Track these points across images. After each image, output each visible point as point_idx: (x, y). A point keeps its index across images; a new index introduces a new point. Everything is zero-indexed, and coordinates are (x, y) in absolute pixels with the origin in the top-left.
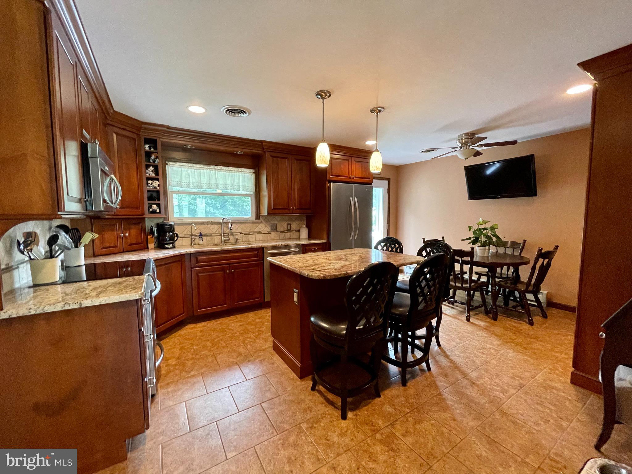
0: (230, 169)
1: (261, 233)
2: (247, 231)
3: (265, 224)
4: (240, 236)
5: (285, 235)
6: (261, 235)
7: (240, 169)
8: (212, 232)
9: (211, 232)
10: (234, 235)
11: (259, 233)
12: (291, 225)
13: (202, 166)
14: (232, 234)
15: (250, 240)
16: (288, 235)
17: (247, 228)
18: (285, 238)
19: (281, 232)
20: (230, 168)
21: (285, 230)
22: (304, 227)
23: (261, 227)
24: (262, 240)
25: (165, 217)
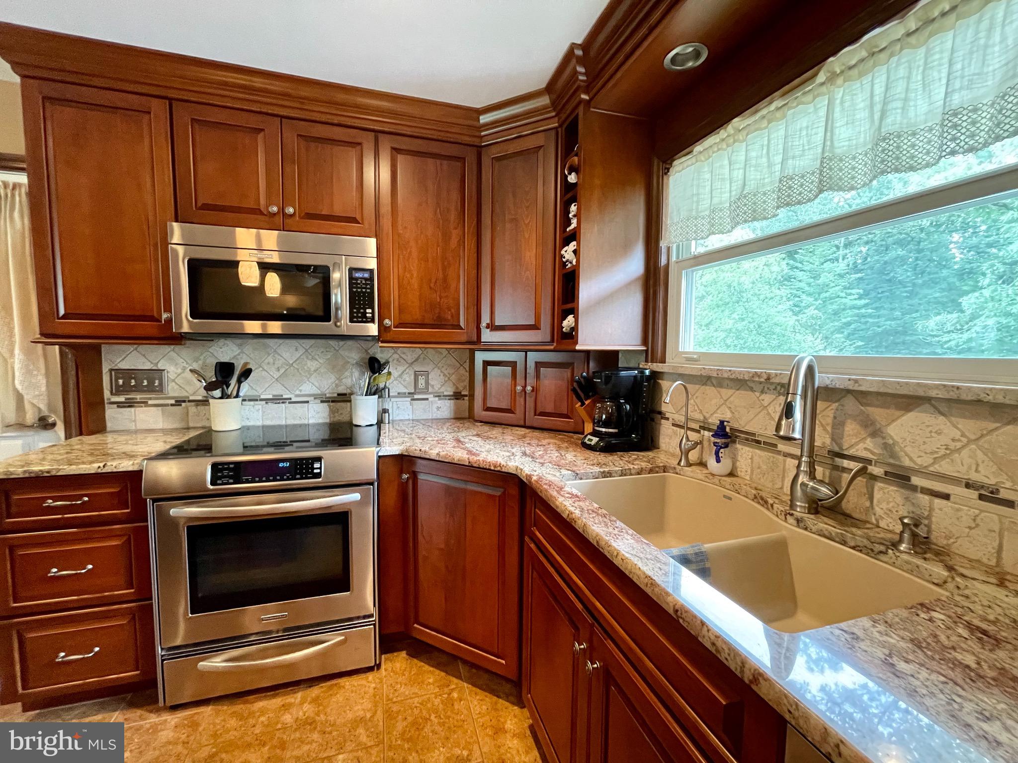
10: (914, 488)
14: (900, 478)
25: (647, 351)
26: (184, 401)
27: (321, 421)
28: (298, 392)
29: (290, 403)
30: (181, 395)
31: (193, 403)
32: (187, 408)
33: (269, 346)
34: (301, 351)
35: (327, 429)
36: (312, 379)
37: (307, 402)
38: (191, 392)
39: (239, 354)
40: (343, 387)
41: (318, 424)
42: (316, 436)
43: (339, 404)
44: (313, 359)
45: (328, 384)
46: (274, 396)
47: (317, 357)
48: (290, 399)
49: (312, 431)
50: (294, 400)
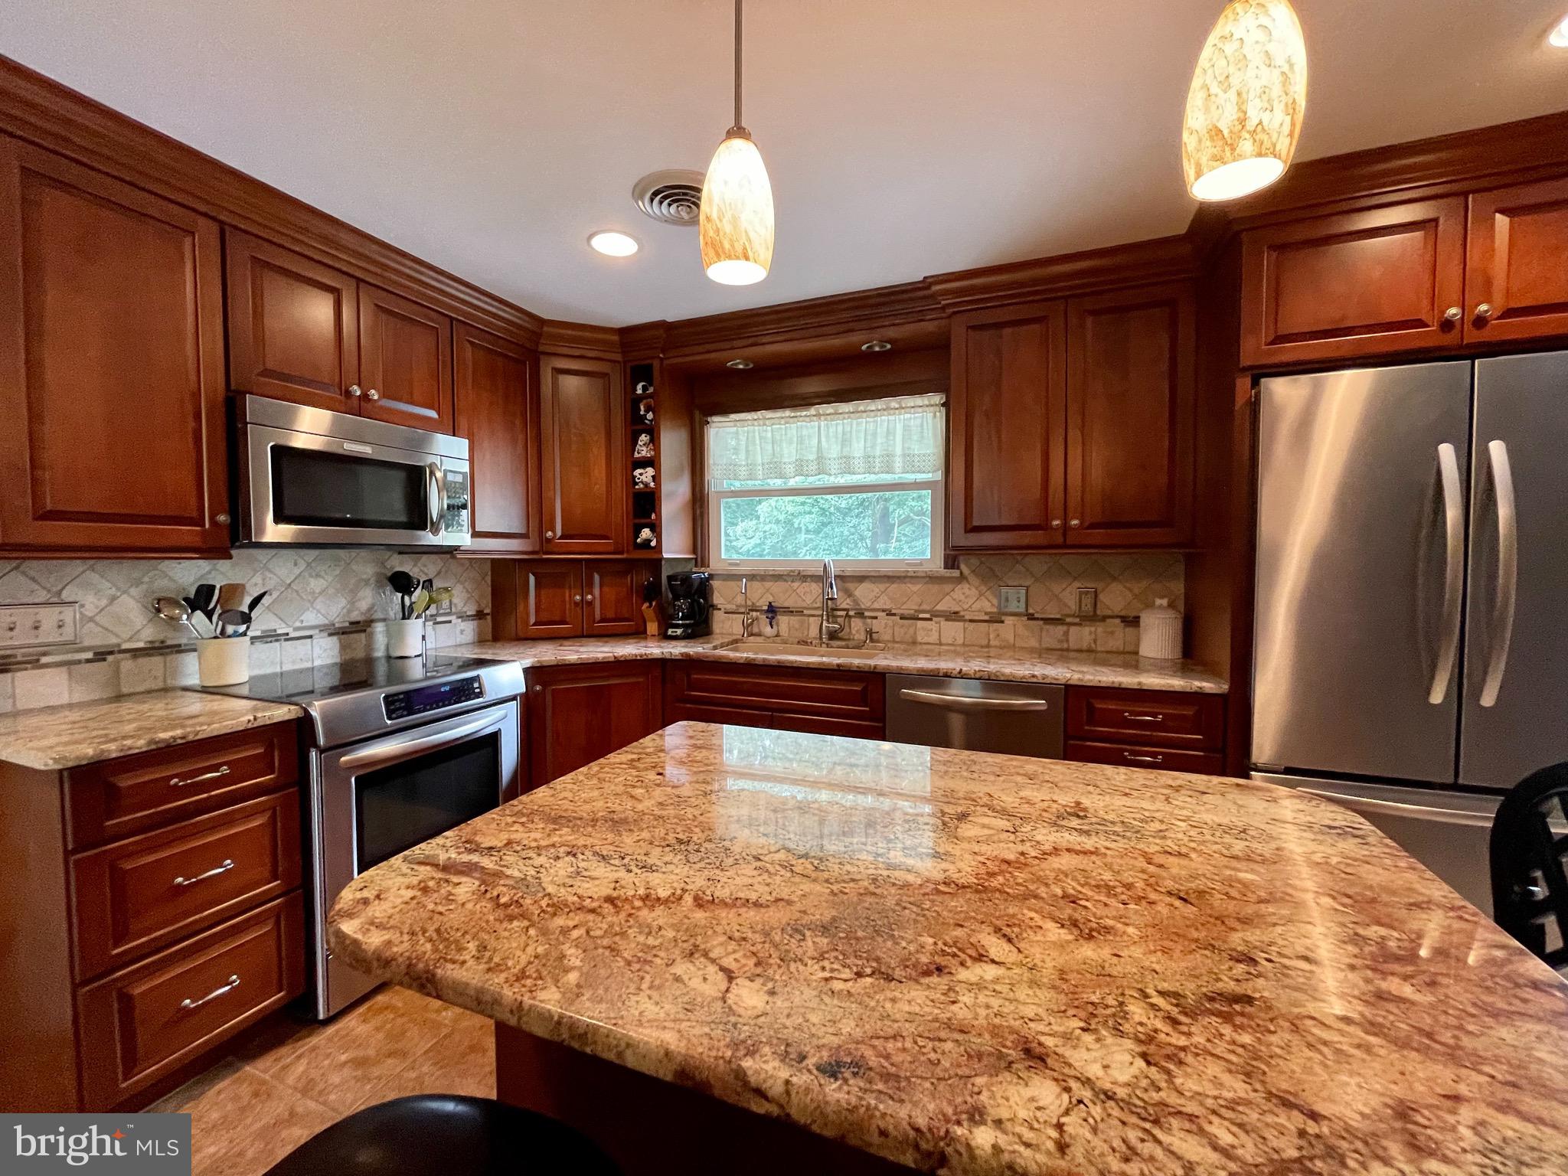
0: (862, 408)
1: (962, 619)
2: (909, 608)
3: (977, 588)
4: (883, 622)
5: (1066, 633)
6: (961, 624)
7: (893, 402)
8: (805, 605)
9: (800, 604)
10: (866, 617)
11: (954, 616)
12: (1101, 597)
13: (788, 413)
14: (860, 614)
15: (919, 639)
16: (1083, 635)
17: (912, 598)
18: (1065, 646)
19: (1048, 621)
20: (862, 405)
21: (1067, 611)
22: (1161, 607)
23: (962, 597)
24: (964, 645)
25: (696, 559)
26: (111, 653)
27: (329, 661)
28: (298, 624)
29: (286, 640)
30: (106, 643)
31: (128, 655)
32: (118, 663)
33: (256, 560)
34: (302, 565)
35: (337, 672)
36: (319, 604)
37: (311, 637)
38: (126, 636)
39: (209, 572)
40: (356, 613)
41: (327, 666)
42: (322, 683)
43: (352, 636)
44: (318, 576)
45: (335, 610)
46: (263, 632)
47: (323, 573)
48: (287, 634)
49: (317, 675)
50: (292, 635)
